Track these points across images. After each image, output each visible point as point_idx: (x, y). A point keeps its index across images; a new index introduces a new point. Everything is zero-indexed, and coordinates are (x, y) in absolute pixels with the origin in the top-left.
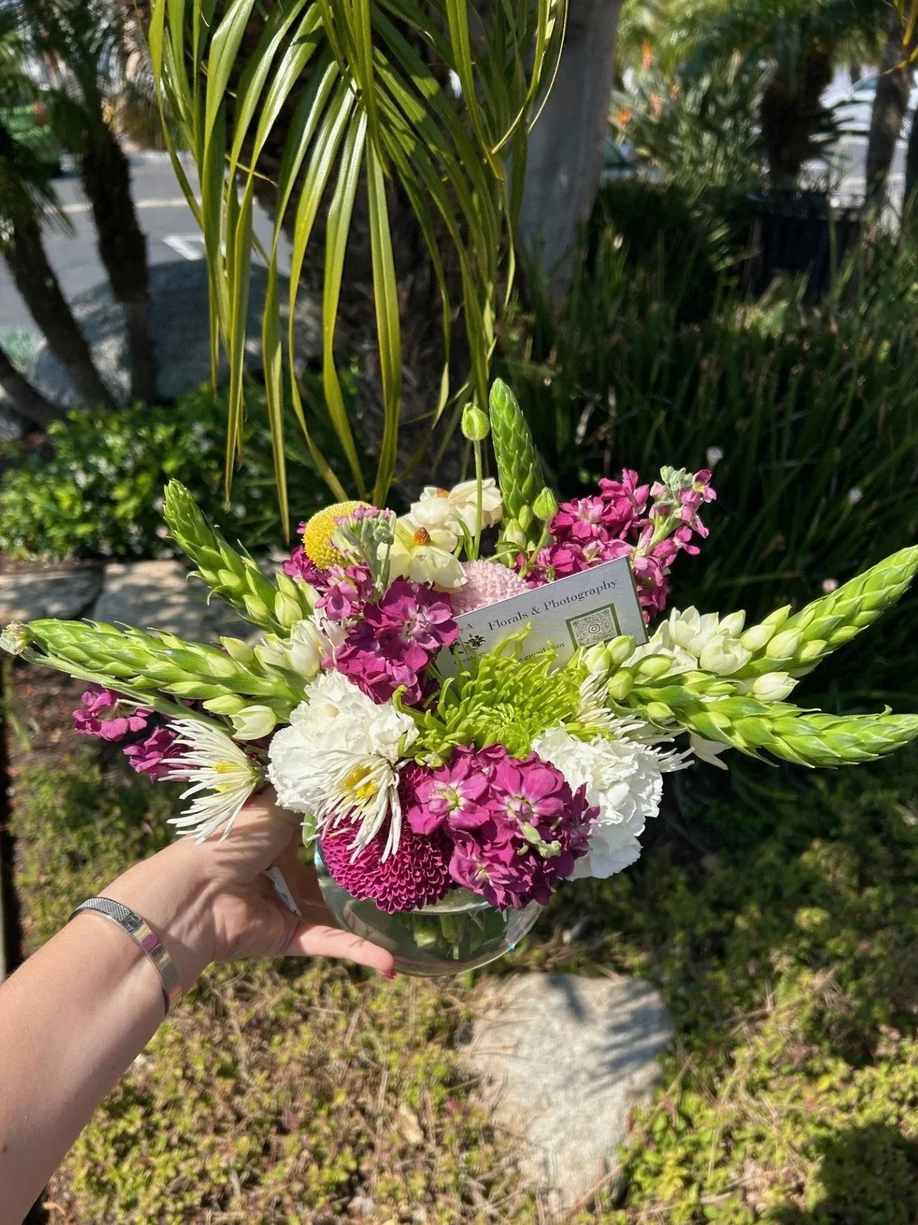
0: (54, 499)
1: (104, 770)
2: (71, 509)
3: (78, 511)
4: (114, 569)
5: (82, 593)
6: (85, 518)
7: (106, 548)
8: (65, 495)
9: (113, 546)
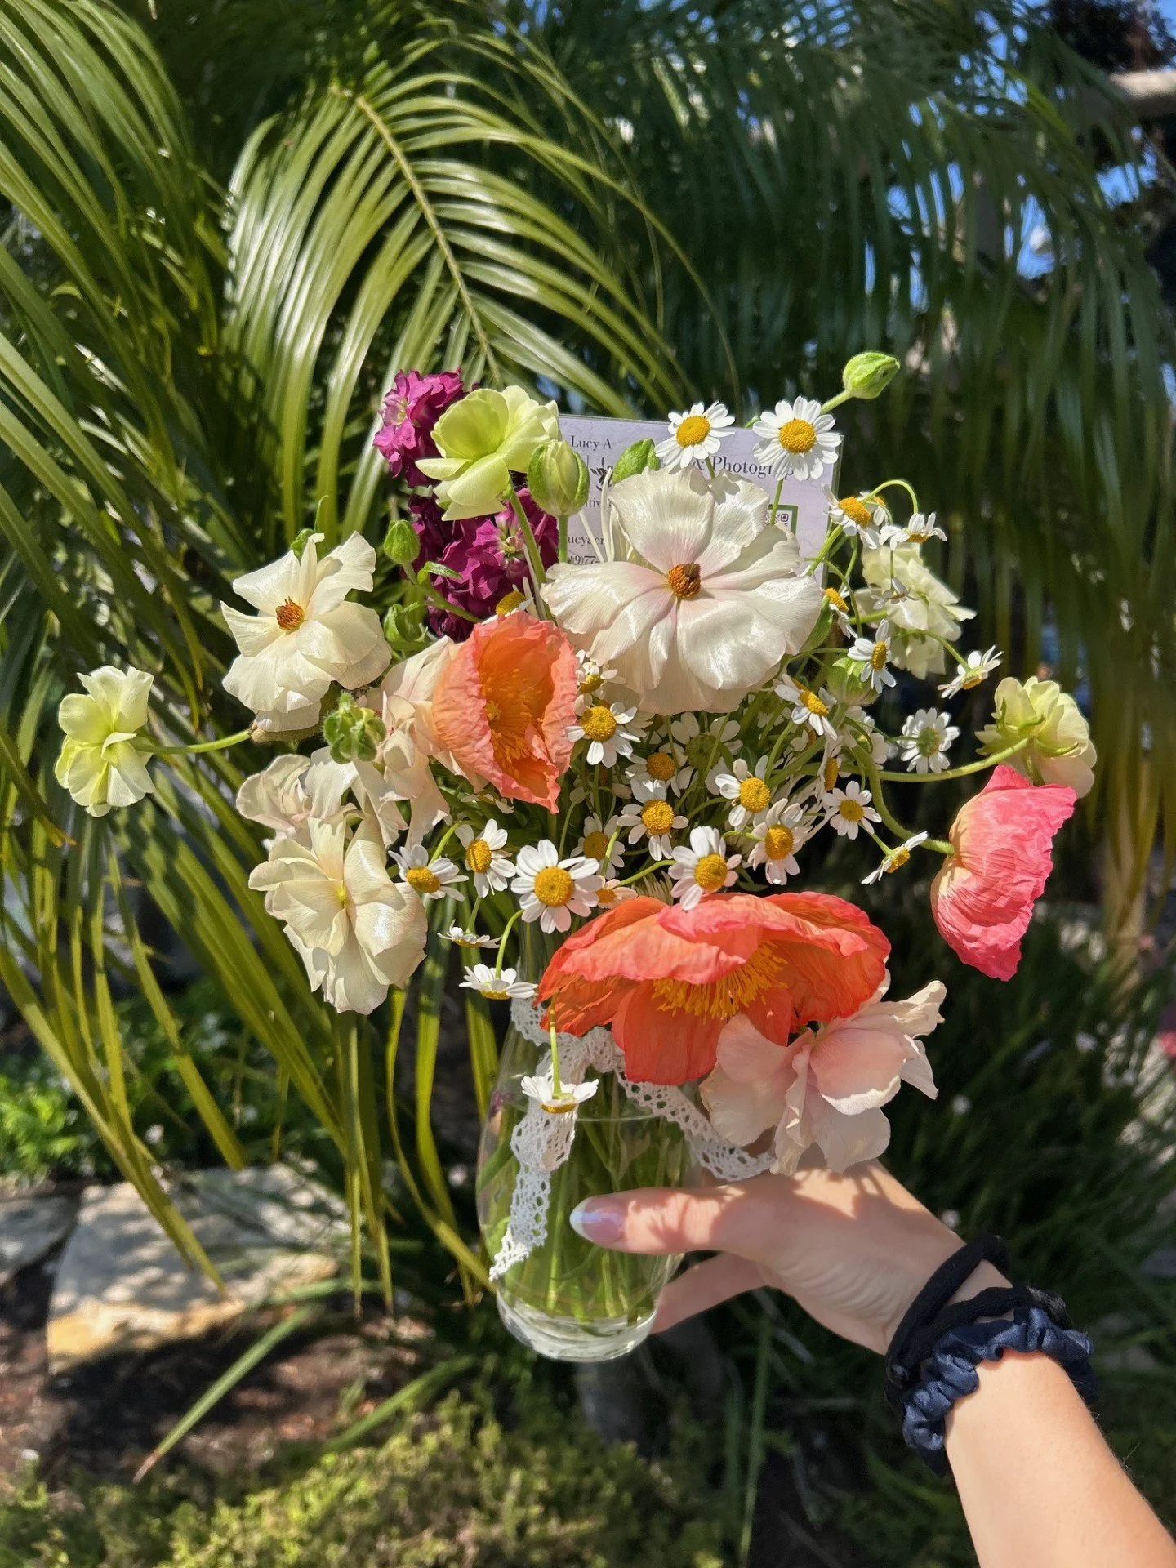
0: (31, 1110)
1: (52, 1488)
2: (52, 1120)
3: (60, 1123)
4: (93, 1192)
5: (52, 1226)
6: (67, 1131)
7: (87, 1167)
8: (45, 1107)
9: (97, 1165)
